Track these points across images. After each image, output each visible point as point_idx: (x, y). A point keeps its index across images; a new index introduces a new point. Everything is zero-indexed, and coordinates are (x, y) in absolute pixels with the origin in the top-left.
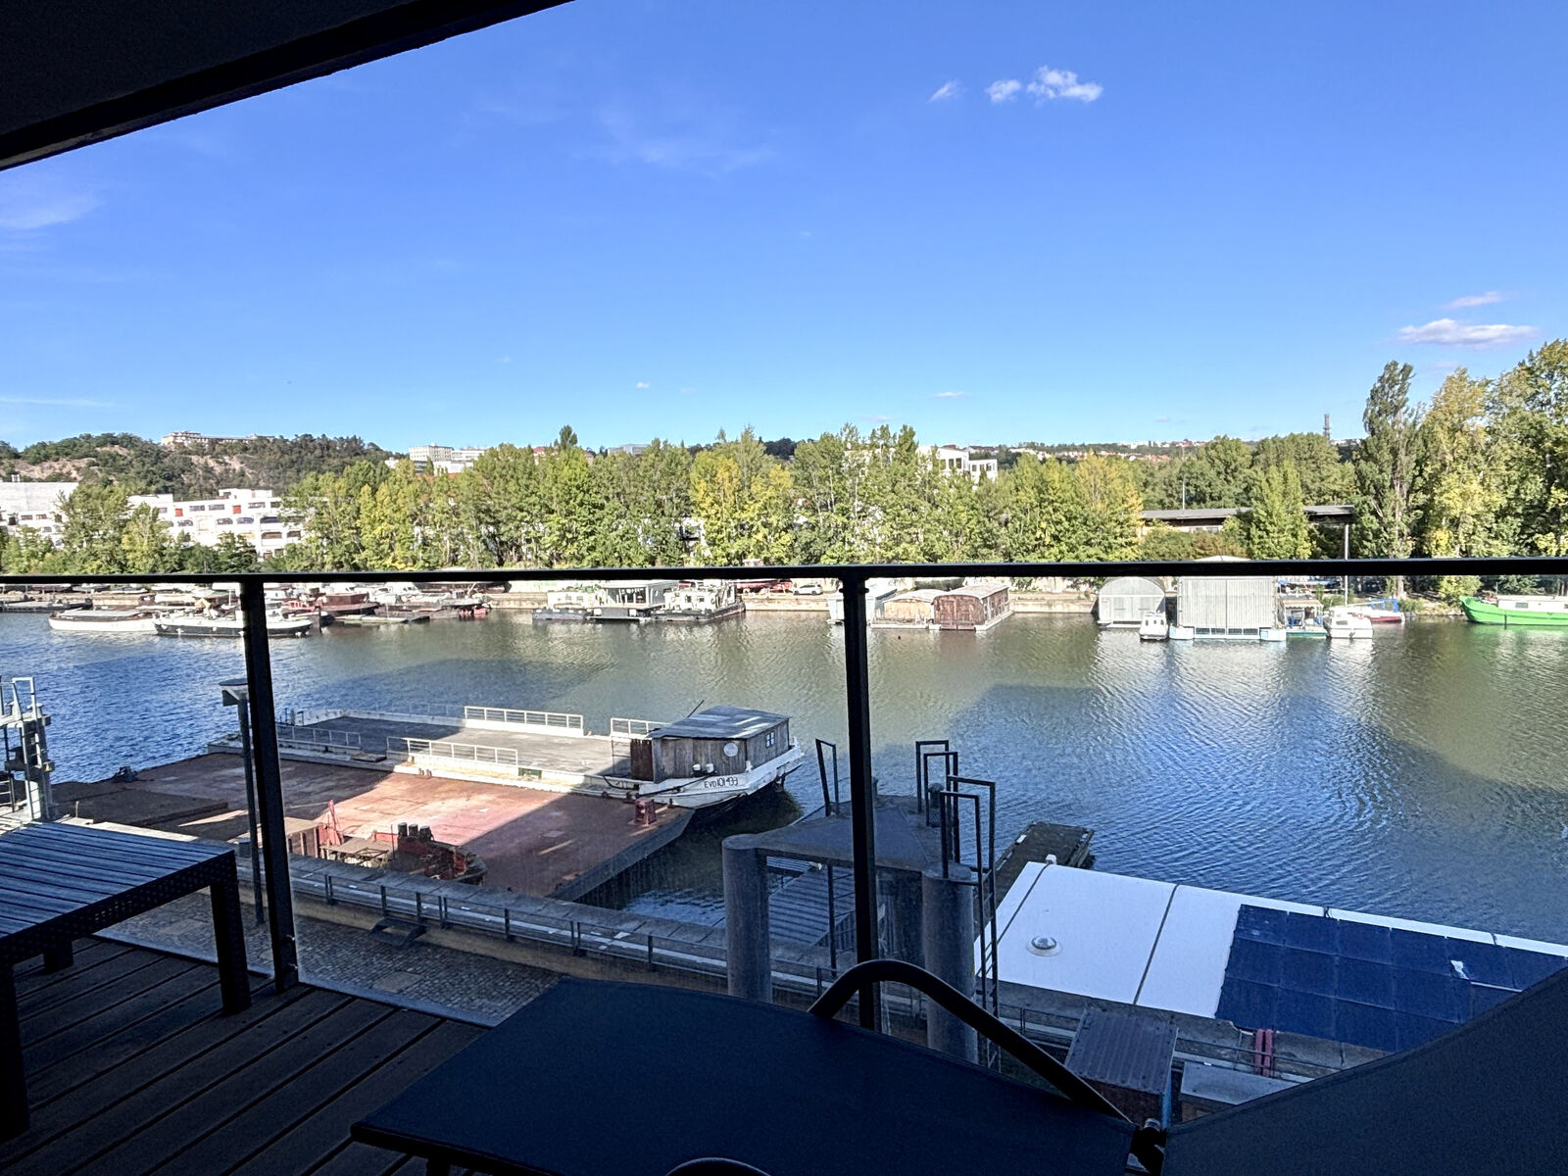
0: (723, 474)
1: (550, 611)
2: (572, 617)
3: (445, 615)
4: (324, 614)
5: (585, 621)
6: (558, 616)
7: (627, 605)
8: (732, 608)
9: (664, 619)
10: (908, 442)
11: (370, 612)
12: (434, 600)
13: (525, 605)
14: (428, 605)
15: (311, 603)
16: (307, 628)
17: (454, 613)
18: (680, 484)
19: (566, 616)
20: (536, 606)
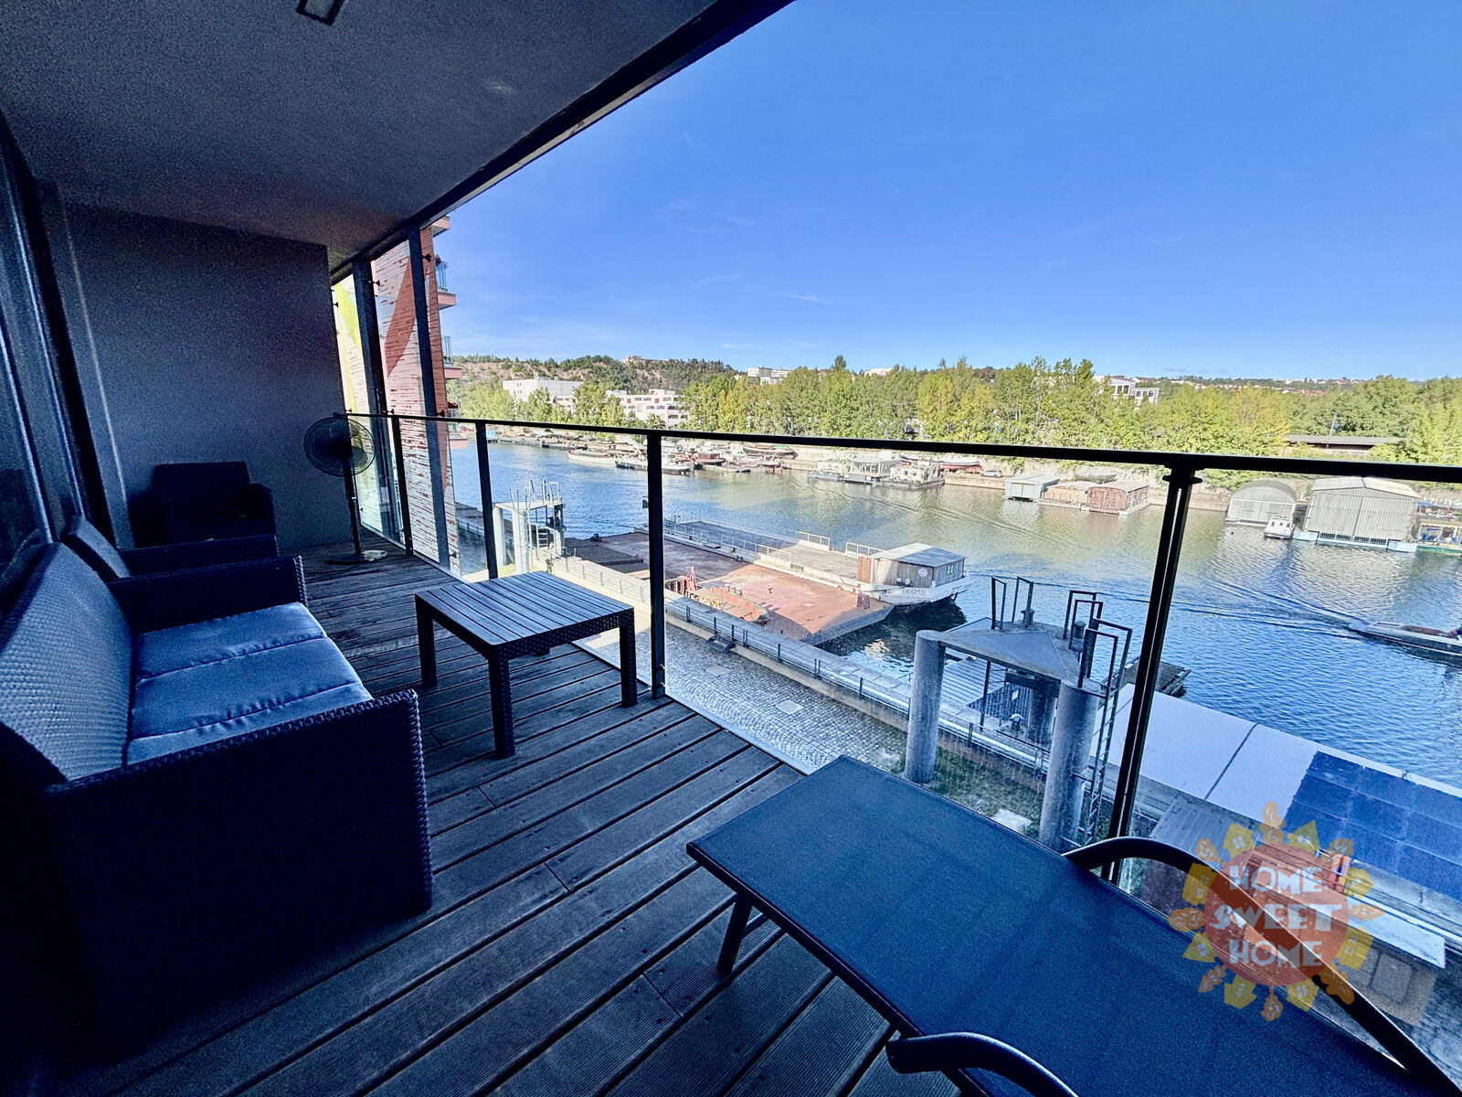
0: (942, 390)
1: (818, 473)
2: (831, 478)
3: (759, 470)
4: (696, 463)
5: (839, 481)
6: (824, 477)
7: (866, 473)
8: (935, 482)
9: (888, 484)
10: (1086, 371)
11: (719, 464)
12: (753, 460)
13: (803, 468)
14: (750, 463)
15: (690, 456)
16: (688, 470)
17: (764, 469)
18: (911, 396)
19: (827, 477)
20: (810, 469)
